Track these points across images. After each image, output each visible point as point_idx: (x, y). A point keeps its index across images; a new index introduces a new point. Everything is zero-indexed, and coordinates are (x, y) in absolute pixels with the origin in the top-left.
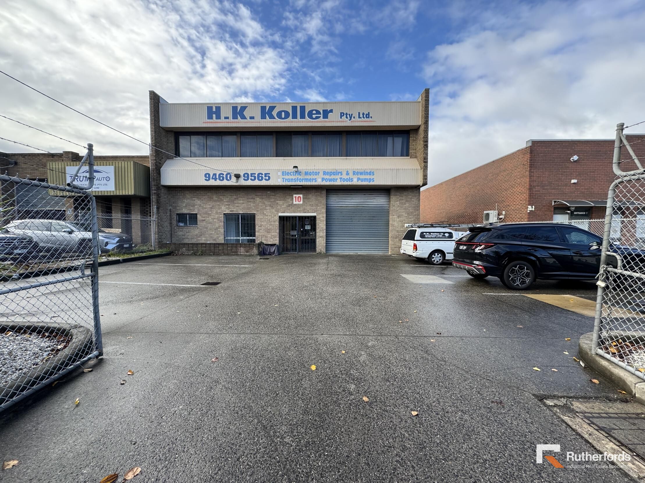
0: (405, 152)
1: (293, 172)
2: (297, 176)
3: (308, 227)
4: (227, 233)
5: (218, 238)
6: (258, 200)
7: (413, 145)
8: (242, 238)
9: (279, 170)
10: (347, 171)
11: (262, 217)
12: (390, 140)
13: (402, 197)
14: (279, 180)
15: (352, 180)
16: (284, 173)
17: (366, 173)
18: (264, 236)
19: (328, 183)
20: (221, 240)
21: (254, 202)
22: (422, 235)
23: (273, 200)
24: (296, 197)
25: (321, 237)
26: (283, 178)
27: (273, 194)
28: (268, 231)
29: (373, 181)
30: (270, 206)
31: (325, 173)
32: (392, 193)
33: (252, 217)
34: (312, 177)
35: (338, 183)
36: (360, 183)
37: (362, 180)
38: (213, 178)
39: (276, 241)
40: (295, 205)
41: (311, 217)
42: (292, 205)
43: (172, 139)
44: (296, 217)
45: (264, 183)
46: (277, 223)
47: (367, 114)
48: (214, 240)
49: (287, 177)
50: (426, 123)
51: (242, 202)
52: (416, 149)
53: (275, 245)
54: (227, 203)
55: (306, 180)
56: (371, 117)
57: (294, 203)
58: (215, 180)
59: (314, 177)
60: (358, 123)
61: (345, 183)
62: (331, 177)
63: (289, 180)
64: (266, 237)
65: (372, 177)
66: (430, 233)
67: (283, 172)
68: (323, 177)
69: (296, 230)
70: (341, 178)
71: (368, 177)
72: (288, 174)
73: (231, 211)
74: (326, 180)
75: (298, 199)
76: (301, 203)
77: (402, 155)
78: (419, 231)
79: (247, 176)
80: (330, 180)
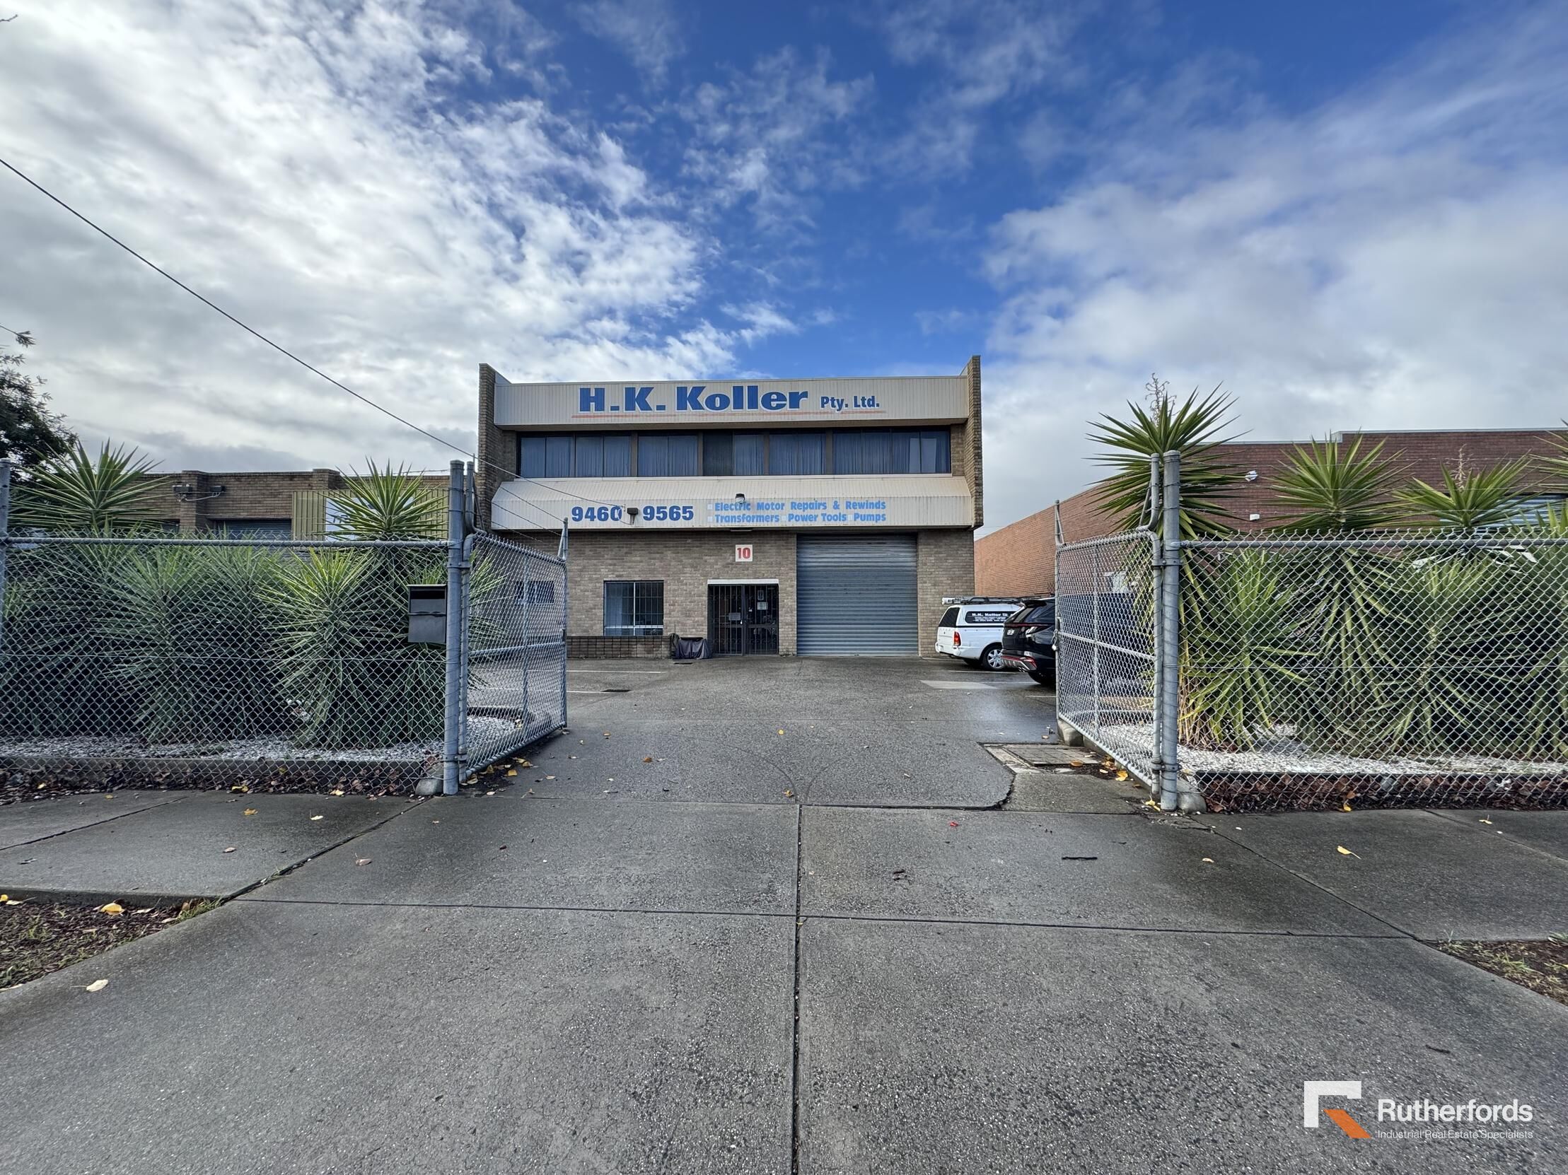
0: (944, 465)
1: (736, 505)
2: (743, 512)
3: (762, 606)
4: (608, 618)
5: (591, 626)
6: (669, 554)
7: (958, 452)
8: (638, 627)
9: (709, 501)
10: (836, 502)
11: (676, 587)
12: (914, 443)
13: (940, 547)
14: (710, 519)
15: (844, 517)
16: (718, 506)
17: (872, 505)
18: (679, 622)
19: (800, 524)
20: (598, 630)
21: (661, 560)
22: (969, 617)
23: (697, 555)
24: (739, 549)
25: (787, 624)
26: (717, 516)
27: (697, 543)
28: (688, 614)
29: (884, 519)
30: (692, 566)
31: (793, 506)
32: (921, 540)
33: (658, 588)
34: (770, 512)
35: (819, 523)
36: (859, 523)
37: (863, 518)
38: (586, 517)
39: (703, 632)
40: (739, 563)
41: (769, 586)
42: (733, 563)
43: (512, 446)
44: (739, 587)
45: (681, 524)
46: (705, 598)
47: (869, 400)
48: (585, 631)
49: (724, 513)
50: (977, 414)
51: (638, 559)
52: (962, 460)
53: (700, 639)
54: (610, 562)
55: (760, 518)
56: (878, 405)
57: (737, 560)
58: (592, 520)
59: (775, 512)
60: (853, 415)
61: (833, 524)
62: (805, 514)
63: (727, 519)
64: (684, 625)
65: (881, 512)
66: (983, 613)
67: (717, 504)
68: (791, 512)
69: (739, 611)
70: (824, 515)
71: (874, 512)
72: (726, 507)
73: (617, 576)
74: (797, 518)
75: (743, 553)
76: (751, 559)
77: (937, 472)
78: (964, 610)
79: (650, 512)
80: (804, 518)
